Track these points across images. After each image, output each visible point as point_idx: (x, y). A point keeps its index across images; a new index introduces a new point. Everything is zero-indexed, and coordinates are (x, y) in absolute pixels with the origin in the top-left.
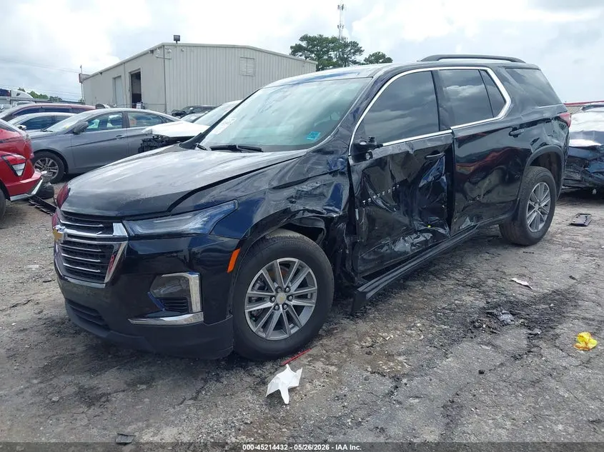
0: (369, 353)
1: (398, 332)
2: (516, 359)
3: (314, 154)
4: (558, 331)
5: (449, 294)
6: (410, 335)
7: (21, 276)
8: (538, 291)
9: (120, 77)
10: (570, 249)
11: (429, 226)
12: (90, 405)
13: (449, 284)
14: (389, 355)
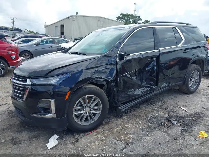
0: (119, 133)
1: (132, 125)
2: (174, 139)
3: (103, 57)
4: (193, 129)
5: (154, 111)
6: (136, 127)
7: (7, 94)
8: (189, 112)
9: (57, 26)
10: (205, 96)
11: (149, 85)
12: (14, 144)
13: (156, 107)
14: (127, 134)
